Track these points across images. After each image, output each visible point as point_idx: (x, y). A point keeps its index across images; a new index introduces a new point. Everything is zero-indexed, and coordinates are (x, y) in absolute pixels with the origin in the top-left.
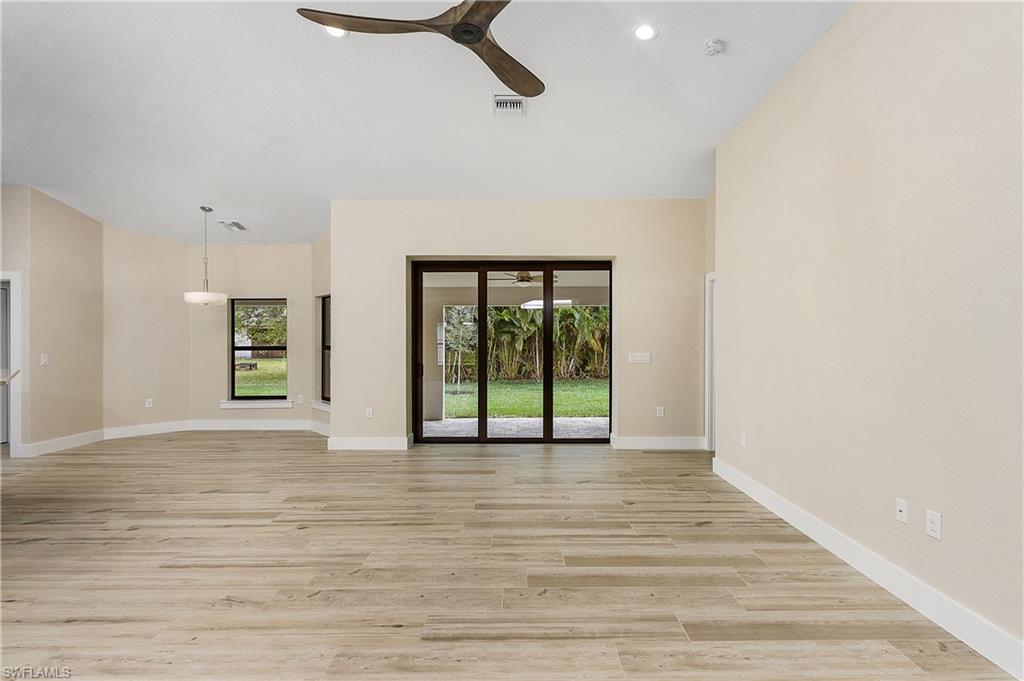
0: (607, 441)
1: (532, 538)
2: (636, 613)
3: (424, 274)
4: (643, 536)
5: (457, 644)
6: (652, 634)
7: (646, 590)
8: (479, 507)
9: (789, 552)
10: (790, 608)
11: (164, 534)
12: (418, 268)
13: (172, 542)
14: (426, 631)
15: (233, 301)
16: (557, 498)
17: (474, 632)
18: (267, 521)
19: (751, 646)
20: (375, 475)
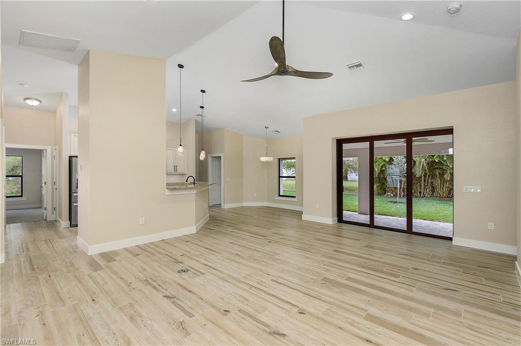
0: (451, 239)
1: (343, 267)
2: (352, 303)
3: (343, 144)
4: (401, 283)
5: (279, 284)
6: (348, 310)
7: (368, 298)
8: (336, 251)
9: (493, 319)
10: (443, 335)
11: (237, 235)
12: (340, 143)
13: (237, 237)
14: (274, 279)
15: (279, 159)
16: (378, 257)
17: (287, 284)
18: (262, 238)
19: (389, 332)
20: (309, 231)
